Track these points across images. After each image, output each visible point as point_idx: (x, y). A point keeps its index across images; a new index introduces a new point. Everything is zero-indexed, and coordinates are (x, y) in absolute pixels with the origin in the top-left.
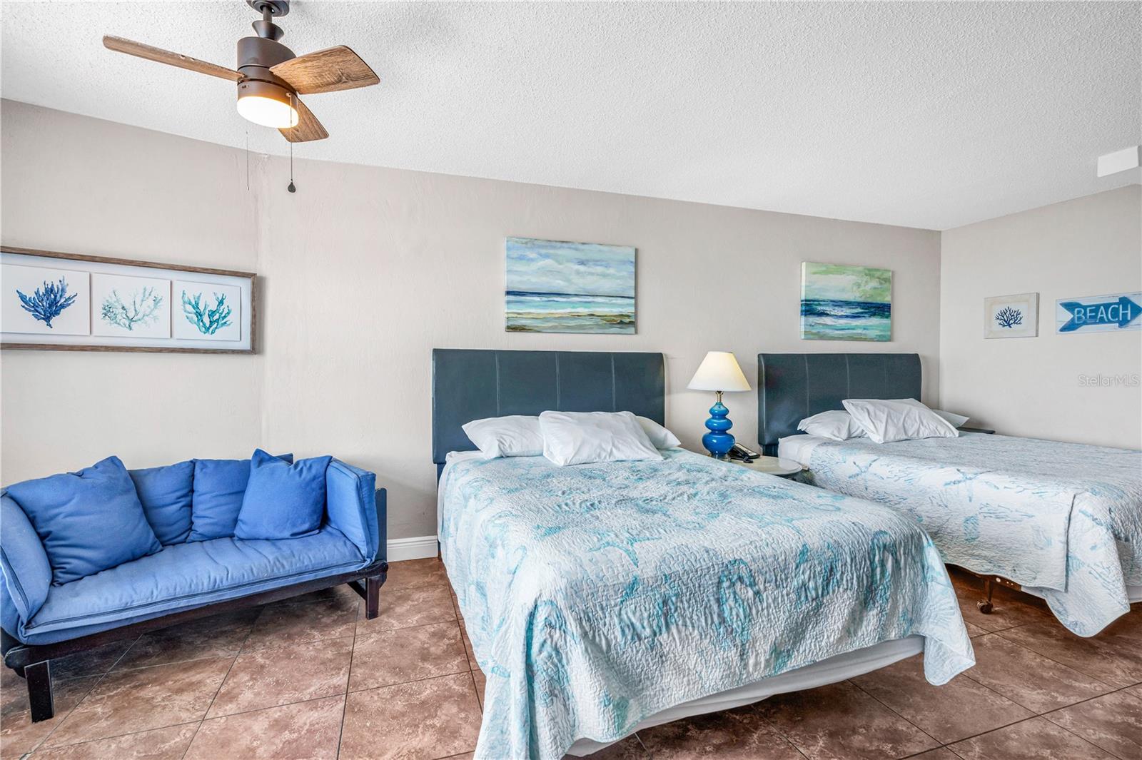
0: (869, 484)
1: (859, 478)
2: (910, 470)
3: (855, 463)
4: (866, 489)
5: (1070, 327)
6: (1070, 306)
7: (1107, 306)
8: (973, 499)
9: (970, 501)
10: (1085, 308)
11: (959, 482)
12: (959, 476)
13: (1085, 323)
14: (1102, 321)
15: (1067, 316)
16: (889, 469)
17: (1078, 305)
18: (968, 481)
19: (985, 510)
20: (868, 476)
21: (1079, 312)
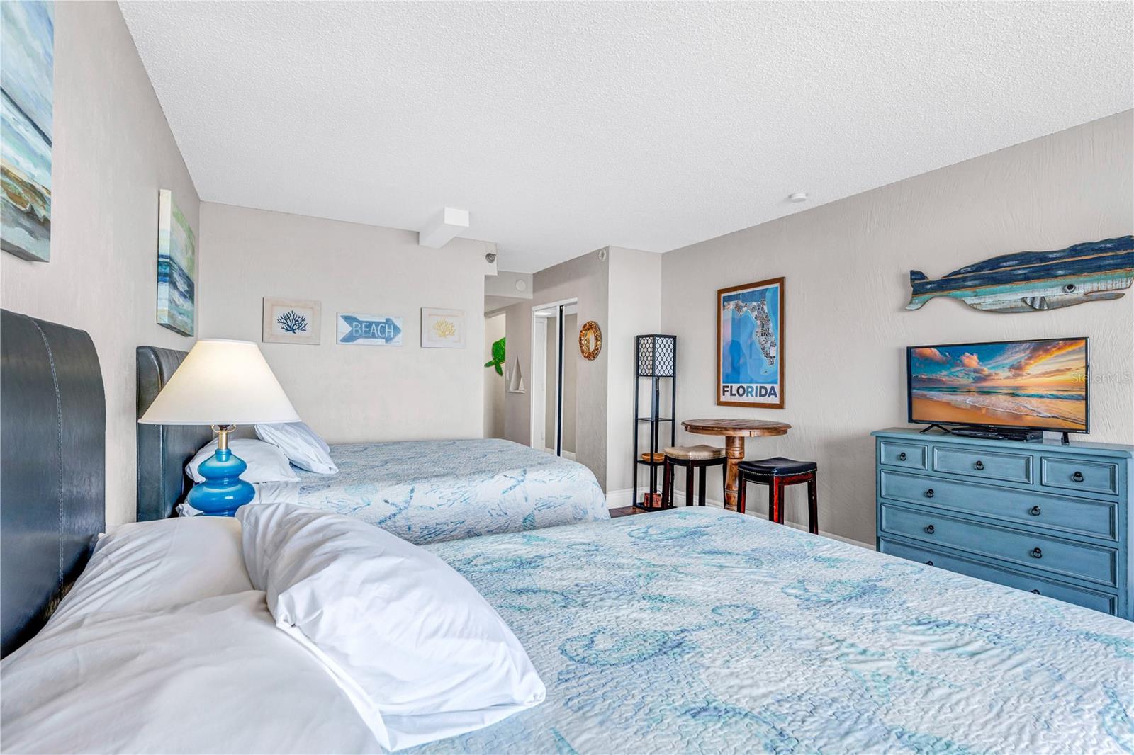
0: (413, 521)
1: (398, 517)
2: (463, 489)
3: (386, 502)
4: (409, 529)
5: (349, 338)
6: (349, 319)
7: (377, 324)
8: (529, 499)
9: (526, 500)
10: (361, 322)
11: (515, 486)
12: (513, 482)
13: (361, 336)
14: (373, 336)
15: (345, 329)
16: (438, 494)
17: (355, 319)
18: (522, 484)
19: (539, 505)
20: (411, 512)
21: (356, 326)
